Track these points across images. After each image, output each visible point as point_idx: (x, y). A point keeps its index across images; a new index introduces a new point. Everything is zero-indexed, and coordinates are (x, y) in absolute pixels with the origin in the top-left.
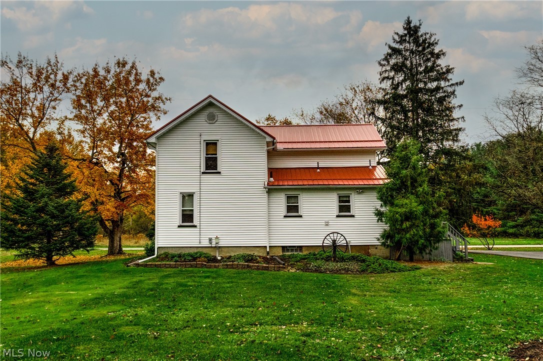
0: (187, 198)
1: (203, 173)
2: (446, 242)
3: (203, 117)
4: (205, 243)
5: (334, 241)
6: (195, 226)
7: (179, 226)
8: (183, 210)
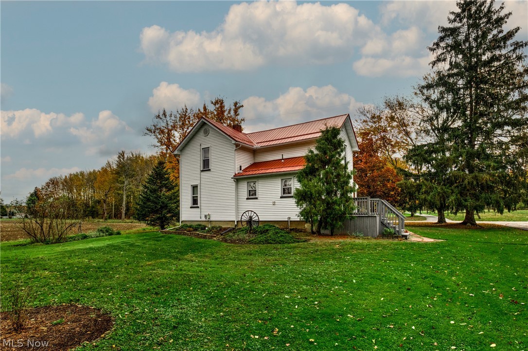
0: (195, 188)
1: (202, 171)
2: (371, 219)
3: (202, 133)
4: (203, 219)
5: (251, 217)
6: (198, 207)
7: (191, 207)
8: (193, 197)
